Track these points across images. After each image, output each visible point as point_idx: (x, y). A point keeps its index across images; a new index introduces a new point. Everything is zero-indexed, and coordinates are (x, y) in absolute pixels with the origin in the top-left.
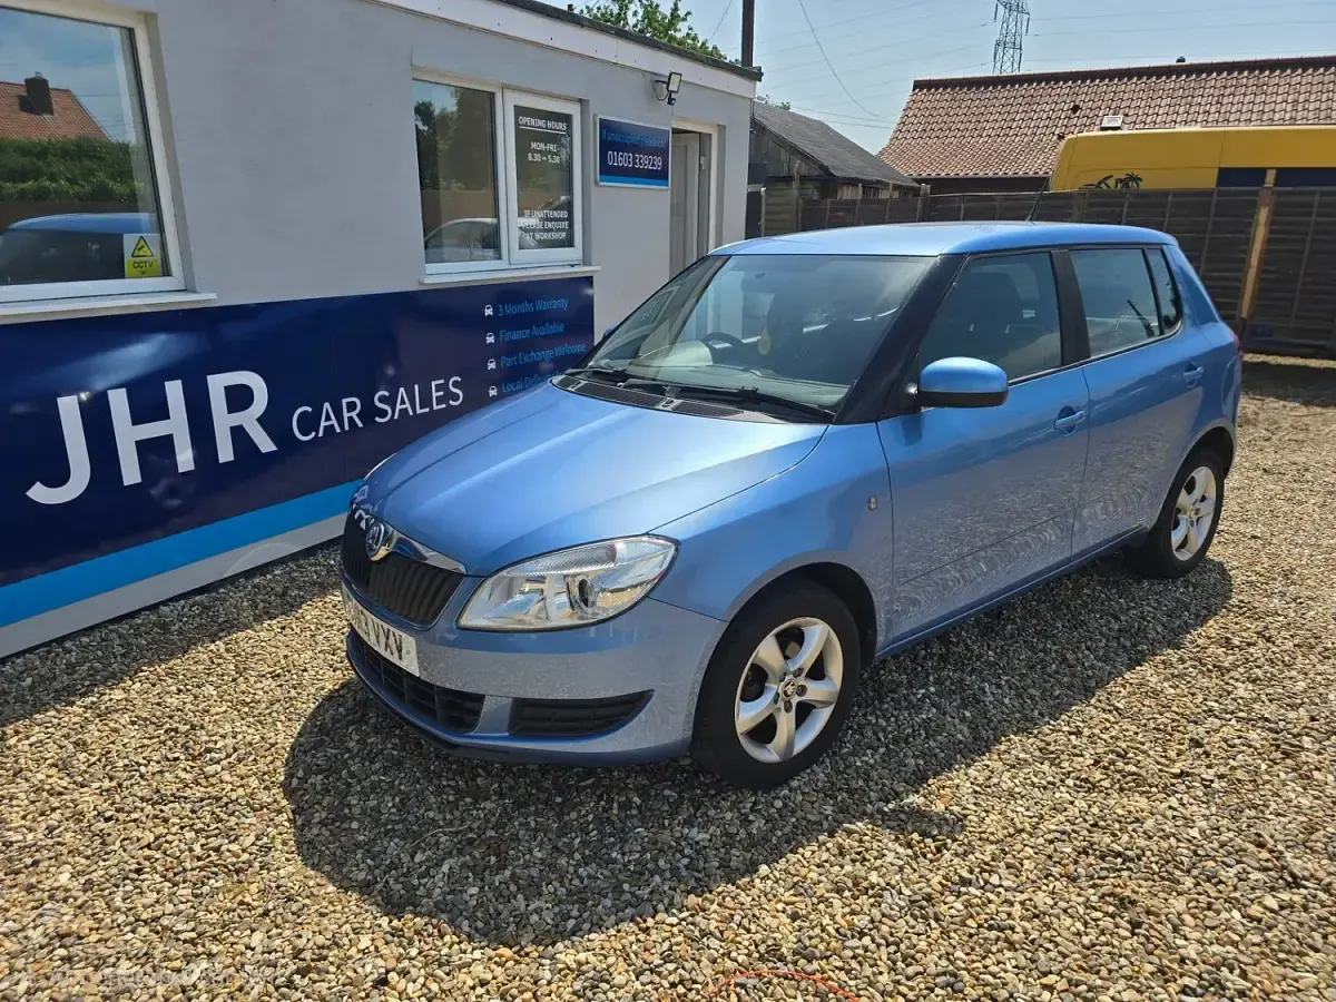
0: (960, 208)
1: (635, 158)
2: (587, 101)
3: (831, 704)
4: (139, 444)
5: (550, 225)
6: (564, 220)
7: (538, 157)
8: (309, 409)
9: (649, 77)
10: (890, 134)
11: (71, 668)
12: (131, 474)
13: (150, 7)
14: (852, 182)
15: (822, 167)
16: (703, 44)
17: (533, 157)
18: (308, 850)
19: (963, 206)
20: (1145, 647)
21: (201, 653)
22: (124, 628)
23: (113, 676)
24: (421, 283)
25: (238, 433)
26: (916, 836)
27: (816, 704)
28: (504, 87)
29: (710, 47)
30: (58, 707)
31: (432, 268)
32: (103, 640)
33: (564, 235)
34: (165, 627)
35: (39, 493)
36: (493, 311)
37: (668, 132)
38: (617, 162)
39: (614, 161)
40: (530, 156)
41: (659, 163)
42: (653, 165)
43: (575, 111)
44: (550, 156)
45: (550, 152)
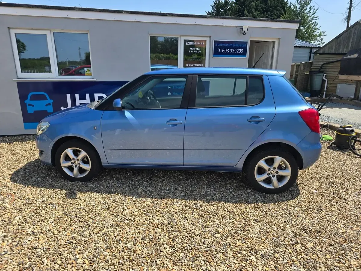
1: (230, 50)
2: (212, 37)
3: (88, 170)
7: (192, 52)
9: (239, 28)
28: (181, 36)
37: (247, 42)
38: (222, 51)
39: (220, 51)
40: (189, 51)
41: (242, 51)
42: (239, 51)
43: (208, 40)
44: (197, 51)
45: (197, 50)
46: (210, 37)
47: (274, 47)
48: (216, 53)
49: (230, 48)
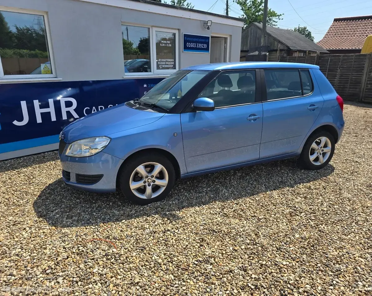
0: (328, 59)
1: (196, 45)
2: (180, 29)
3: (164, 186)
4: (41, 114)
5: (168, 63)
6: (172, 62)
7: (164, 45)
8: (89, 108)
9: (202, 22)
10: (324, 36)
11: (19, 163)
12: (39, 120)
13: (47, 10)
14: (300, 51)
15: (287, 46)
16: (270, 10)
17: (162, 45)
18: (35, 204)
19: (330, 58)
20: (282, 186)
21: (48, 163)
22: (35, 156)
23: (26, 166)
24: (123, 78)
25: (68, 113)
26: (166, 219)
27: (160, 186)
28: (152, 26)
29: (271, 10)
30: (11, 171)
31: (126, 74)
32: (30, 158)
33: (172, 66)
34: (44, 157)
35: (16, 123)
36: (147, 86)
37: (209, 37)
38: (190, 46)
39: (189, 46)
40: (161, 44)
41: (205, 46)
42: (203, 46)
43: (177, 32)
44: (168, 45)
45: (168, 43)
46: (179, 29)
47: (226, 42)
48: (186, 48)
49: (196, 42)
